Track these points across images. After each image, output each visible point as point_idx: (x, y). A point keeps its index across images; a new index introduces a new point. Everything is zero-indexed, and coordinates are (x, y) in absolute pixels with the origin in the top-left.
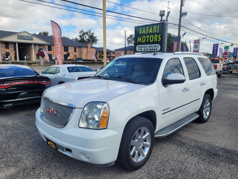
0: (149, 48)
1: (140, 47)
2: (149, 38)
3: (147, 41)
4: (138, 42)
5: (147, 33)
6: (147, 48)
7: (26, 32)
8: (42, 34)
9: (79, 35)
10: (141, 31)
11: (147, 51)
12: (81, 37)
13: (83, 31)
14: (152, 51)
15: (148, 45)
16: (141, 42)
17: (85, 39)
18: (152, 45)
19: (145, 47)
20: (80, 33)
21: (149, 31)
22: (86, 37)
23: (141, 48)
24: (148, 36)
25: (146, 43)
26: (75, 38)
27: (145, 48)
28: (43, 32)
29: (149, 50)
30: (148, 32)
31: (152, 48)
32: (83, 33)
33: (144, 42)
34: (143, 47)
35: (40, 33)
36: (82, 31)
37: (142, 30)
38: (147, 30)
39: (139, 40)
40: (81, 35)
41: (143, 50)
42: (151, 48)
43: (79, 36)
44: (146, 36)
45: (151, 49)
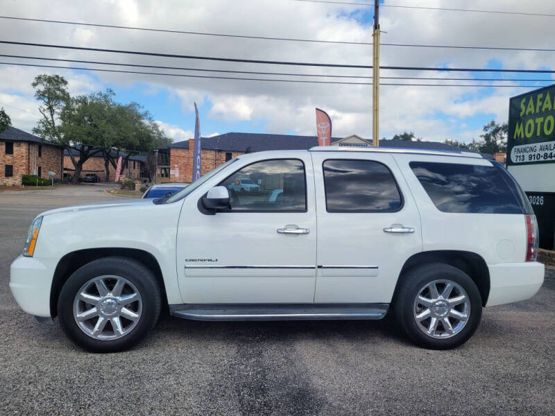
0: (542, 153)
1: (519, 151)
2: (542, 124)
3: (538, 134)
4: (515, 138)
5: (537, 111)
6: (536, 153)
7: (355, 136)
8: (401, 139)
9: (484, 133)
10: (523, 107)
11: (536, 160)
12: (487, 137)
13: (496, 123)
14: (549, 159)
15: (538, 145)
16: (523, 136)
17: (499, 142)
18: (548, 143)
19: (532, 149)
20: (486, 128)
21: (542, 104)
22: (502, 138)
23: (522, 154)
24: (539, 120)
25: (535, 139)
26: (471, 142)
27: (533, 153)
28: (403, 134)
29: (542, 159)
30: (541, 107)
31: (549, 152)
32: (494, 128)
33: (529, 136)
34: (528, 150)
35: (396, 136)
36: (493, 124)
37: (526, 104)
38: (539, 104)
39: (519, 131)
40: (487, 135)
41: (527, 160)
42: (546, 151)
43: (481, 136)
44: (535, 121)
45: (546, 155)
